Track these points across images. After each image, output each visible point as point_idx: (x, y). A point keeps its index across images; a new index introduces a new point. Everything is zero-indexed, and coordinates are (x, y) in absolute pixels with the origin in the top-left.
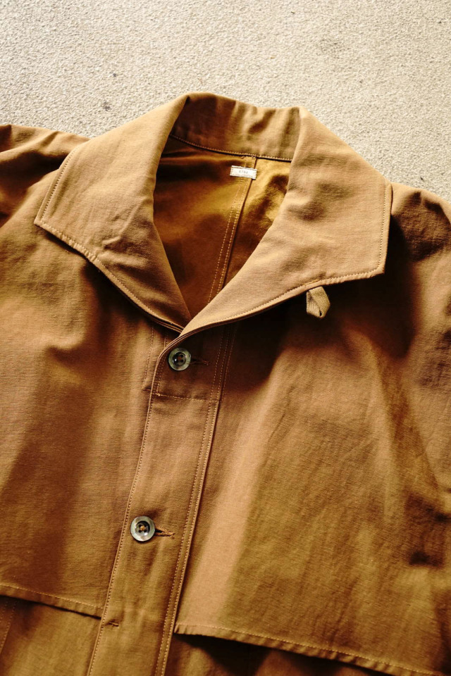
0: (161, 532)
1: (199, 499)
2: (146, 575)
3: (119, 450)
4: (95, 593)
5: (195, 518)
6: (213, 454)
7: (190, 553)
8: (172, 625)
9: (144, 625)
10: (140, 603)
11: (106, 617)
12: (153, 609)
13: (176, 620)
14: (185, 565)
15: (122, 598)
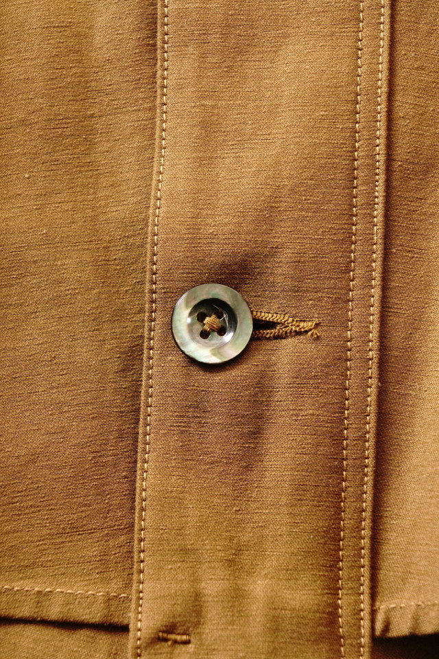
0: (271, 325)
1: (380, 200)
2: (248, 468)
3: (83, 91)
4: (93, 551)
5: (377, 266)
6: (401, 50)
7: (382, 377)
8: (365, 614)
9: (275, 626)
10: (246, 558)
11: (144, 622)
12: (291, 573)
13: (373, 596)
14: (372, 419)
15: (184, 551)
